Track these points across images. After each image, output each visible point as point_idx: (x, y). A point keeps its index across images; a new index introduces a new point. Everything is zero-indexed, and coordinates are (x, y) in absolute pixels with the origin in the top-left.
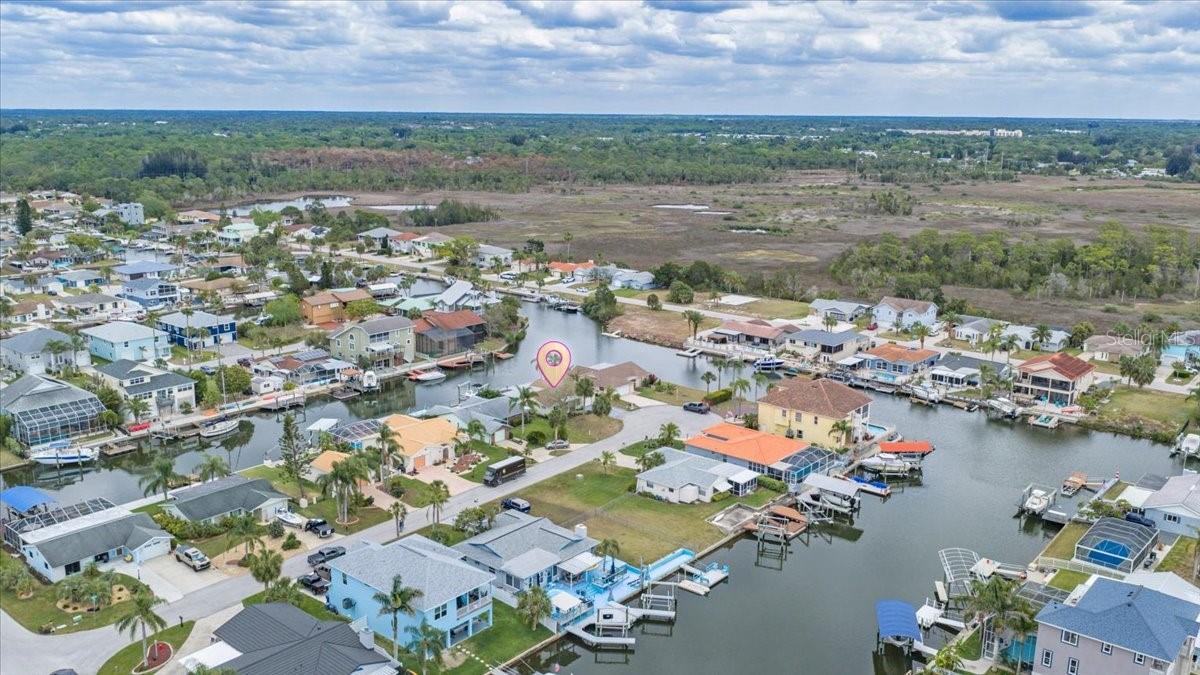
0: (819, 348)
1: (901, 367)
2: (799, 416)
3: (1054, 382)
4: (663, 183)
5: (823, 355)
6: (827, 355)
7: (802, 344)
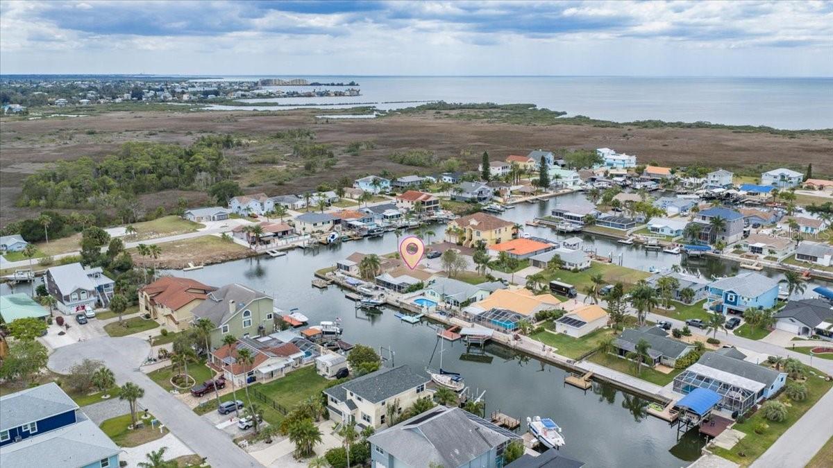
0: (331, 222)
1: (371, 219)
3: (434, 201)
5: (336, 226)
6: (338, 225)
7: (321, 224)
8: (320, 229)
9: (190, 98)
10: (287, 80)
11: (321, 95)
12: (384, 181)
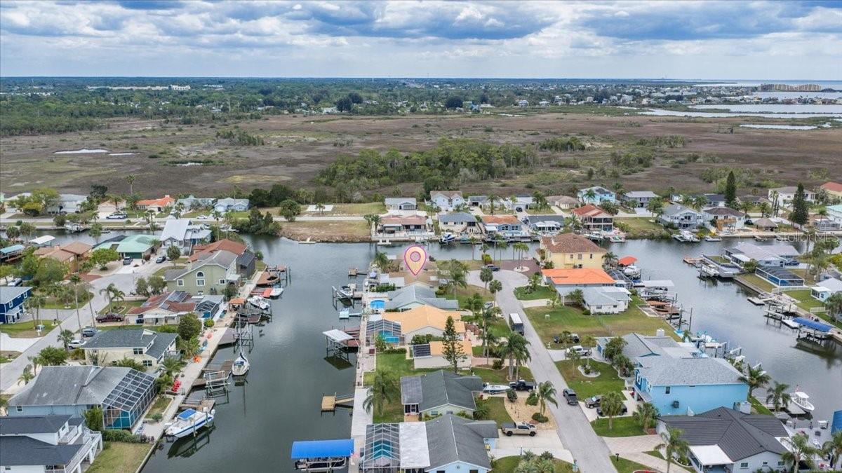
0: (465, 225)
1: (517, 227)
2: (572, 257)
3: (605, 219)
4: (16, 135)
5: (469, 228)
6: (471, 228)
7: (453, 224)
8: (451, 228)
9: (649, 102)
10: (795, 85)
11: (805, 102)
12: (607, 193)
